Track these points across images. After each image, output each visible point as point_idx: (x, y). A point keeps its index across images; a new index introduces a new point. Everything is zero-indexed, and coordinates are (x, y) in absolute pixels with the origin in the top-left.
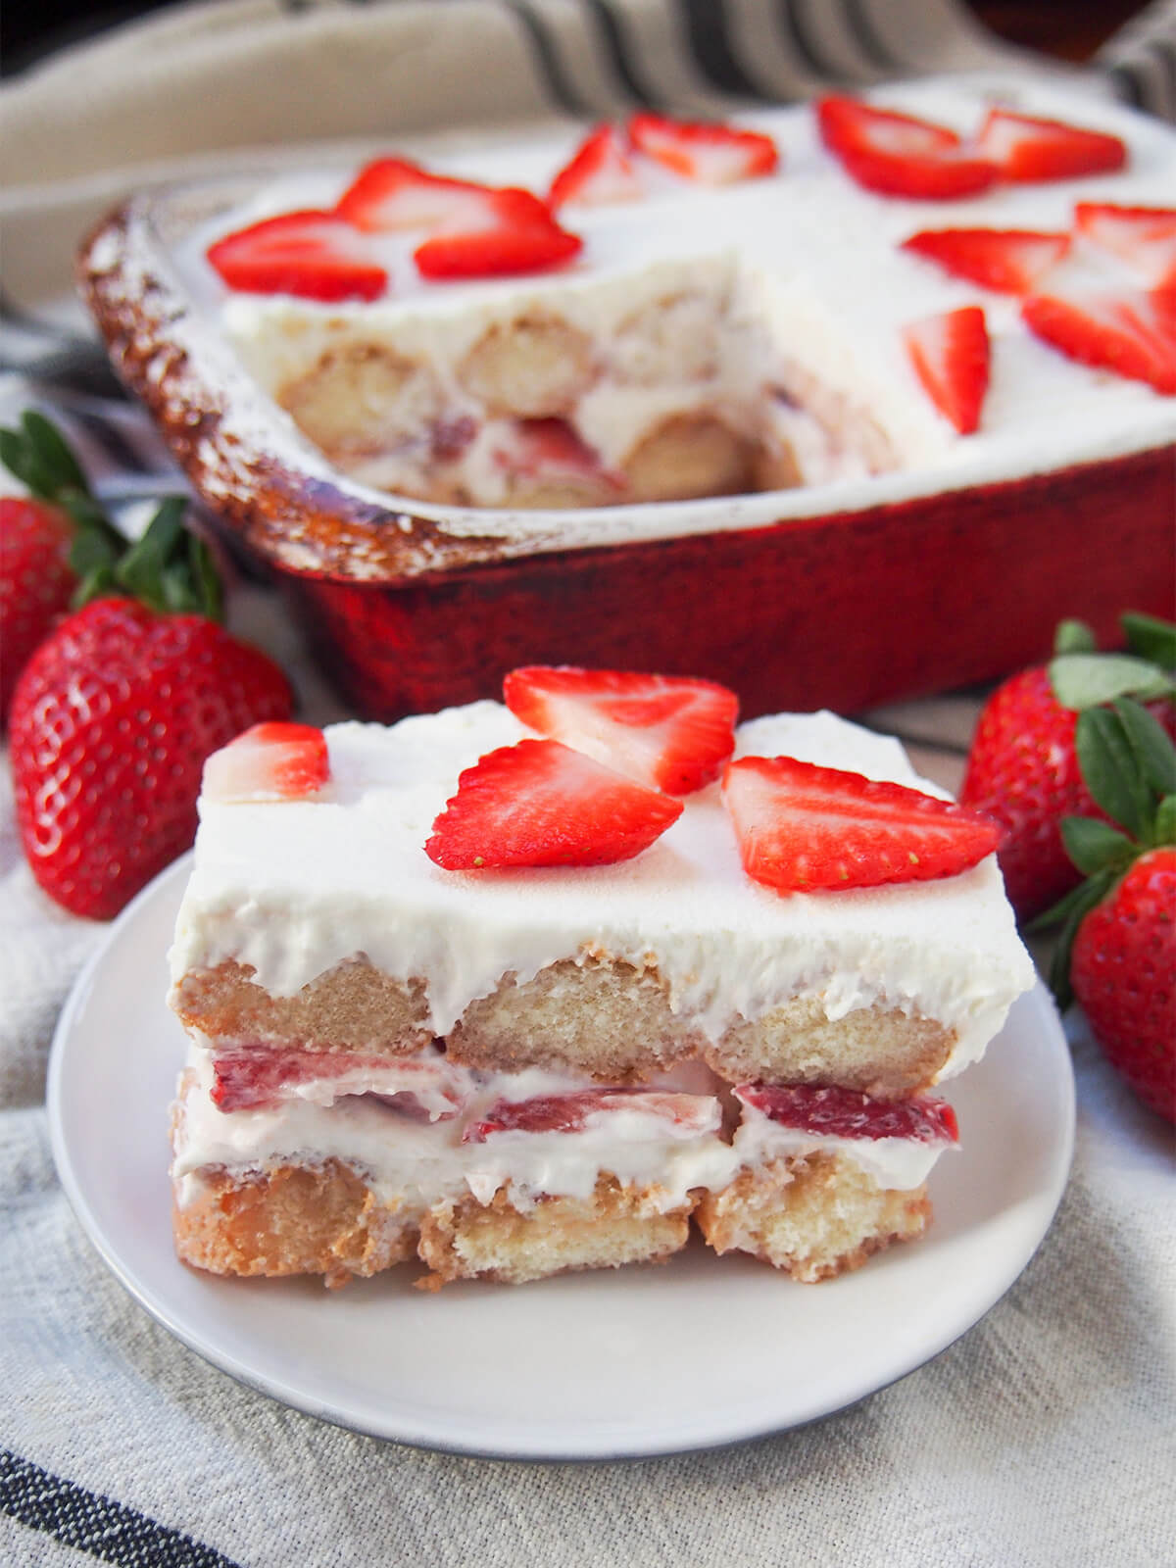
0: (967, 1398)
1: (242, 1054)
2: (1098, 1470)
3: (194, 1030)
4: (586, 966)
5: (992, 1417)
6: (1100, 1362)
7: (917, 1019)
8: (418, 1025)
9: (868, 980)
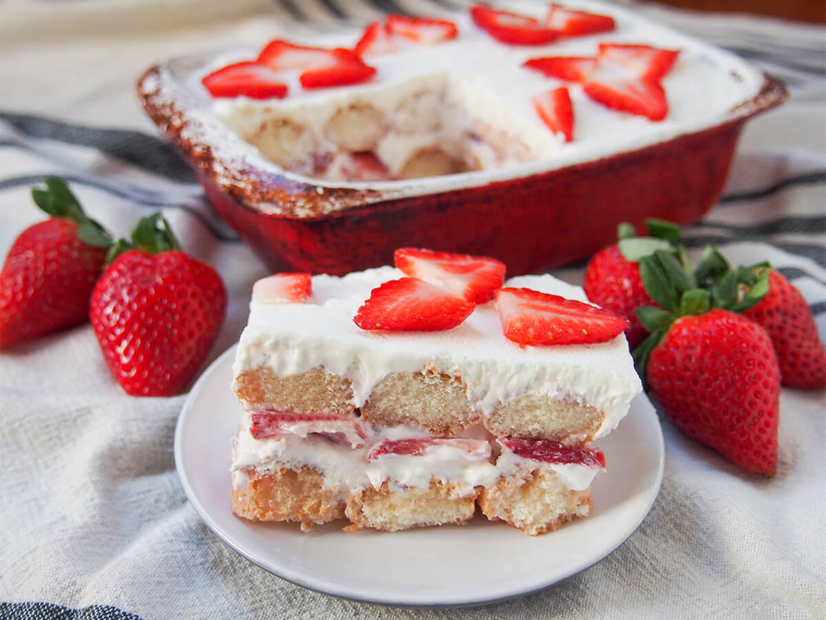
0: (626, 575)
1: (265, 412)
2: (693, 604)
3: (243, 401)
4: (427, 374)
5: (639, 583)
6: (686, 557)
7: (585, 407)
8: (348, 402)
9: (561, 386)
